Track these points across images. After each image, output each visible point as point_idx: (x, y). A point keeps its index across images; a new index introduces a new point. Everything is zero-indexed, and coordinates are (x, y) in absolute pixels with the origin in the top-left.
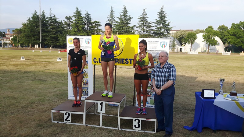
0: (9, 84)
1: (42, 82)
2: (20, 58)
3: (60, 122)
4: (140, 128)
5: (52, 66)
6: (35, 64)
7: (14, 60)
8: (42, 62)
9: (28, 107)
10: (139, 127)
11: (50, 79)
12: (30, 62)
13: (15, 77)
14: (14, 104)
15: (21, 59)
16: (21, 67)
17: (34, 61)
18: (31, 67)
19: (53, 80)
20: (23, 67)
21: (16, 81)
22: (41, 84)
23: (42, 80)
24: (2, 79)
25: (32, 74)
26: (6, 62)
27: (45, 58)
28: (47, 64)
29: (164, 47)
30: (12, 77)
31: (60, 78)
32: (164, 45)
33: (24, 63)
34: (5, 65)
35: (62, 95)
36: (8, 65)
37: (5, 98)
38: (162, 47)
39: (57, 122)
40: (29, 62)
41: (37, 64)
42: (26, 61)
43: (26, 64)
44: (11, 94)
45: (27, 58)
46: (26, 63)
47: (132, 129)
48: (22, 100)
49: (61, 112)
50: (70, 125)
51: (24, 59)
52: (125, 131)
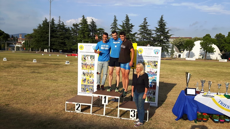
0: (26, 82)
3: (72, 112)
5: (61, 68)
6: (46, 66)
7: (27, 62)
8: (52, 64)
9: (45, 100)
11: (61, 79)
12: (42, 65)
13: (30, 77)
14: (33, 98)
15: (33, 62)
16: (34, 68)
17: (45, 64)
18: (43, 69)
19: (63, 80)
20: (36, 69)
21: (32, 80)
22: (54, 83)
23: (54, 80)
24: (20, 78)
25: (45, 75)
26: (21, 64)
27: (54, 62)
28: (57, 67)
29: (157, 54)
30: (29, 77)
31: (69, 78)
32: (157, 52)
33: (37, 65)
34: (20, 67)
35: (72, 92)
36: (22, 66)
38: (156, 54)
39: (69, 111)
40: (40, 64)
41: (48, 66)
42: (38, 63)
44: (30, 90)
45: (39, 60)
46: (38, 65)
47: (129, 118)
48: (40, 95)
49: (73, 103)
50: (80, 114)
51: (36, 62)
52: (123, 120)
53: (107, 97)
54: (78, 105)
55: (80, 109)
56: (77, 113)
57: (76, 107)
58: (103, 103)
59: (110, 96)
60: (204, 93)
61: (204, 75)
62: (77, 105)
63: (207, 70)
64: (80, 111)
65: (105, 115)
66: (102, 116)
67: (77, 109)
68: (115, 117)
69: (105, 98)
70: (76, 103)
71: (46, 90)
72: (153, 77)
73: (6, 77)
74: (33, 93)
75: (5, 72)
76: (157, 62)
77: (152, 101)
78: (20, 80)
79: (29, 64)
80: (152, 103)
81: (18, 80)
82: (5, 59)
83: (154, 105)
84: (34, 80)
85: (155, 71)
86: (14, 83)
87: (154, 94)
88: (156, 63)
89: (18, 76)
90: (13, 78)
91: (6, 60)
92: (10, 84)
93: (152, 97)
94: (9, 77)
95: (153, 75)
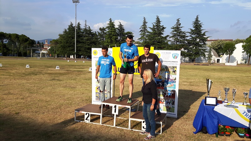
0: (43, 90)
3: (81, 121)
5: (83, 75)
6: (68, 73)
7: (50, 69)
8: (75, 71)
9: (57, 109)
11: (80, 87)
13: (49, 84)
14: (45, 106)
15: (56, 69)
16: (55, 76)
17: (68, 71)
18: (64, 76)
19: (82, 87)
22: (71, 90)
23: (72, 88)
24: (38, 85)
25: (64, 82)
26: (42, 71)
27: (78, 68)
28: (79, 74)
29: (176, 58)
30: (47, 84)
31: (88, 86)
32: (175, 57)
33: (59, 72)
34: (41, 74)
35: (87, 100)
36: (44, 74)
37: (39, 101)
38: (174, 58)
39: (79, 121)
40: (63, 71)
41: (70, 73)
42: (61, 70)
44: (44, 98)
45: (62, 67)
46: (61, 72)
47: (141, 129)
48: (53, 103)
49: (83, 112)
50: (89, 124)
51: (59, 69)
52: (135, 131)
53: (118, 106)
54: (88, 114)
55: (89, 118)
56: (86, 123)
57: (86, 116)
58: (113, 112)
59: (120, 106)
60: (228, 102)
61: (242, 83)
62: (86, 114)
63: (247, 77)
64: (90, 121)
65: (116, 126)
66: (113, 126)
67: (86, 119)
68: (126, 129)
69: (116, 108)
70: (85, 113)
71: (60, 98)
72: (172, 84)
73: (24, 84)
74: (47, 102)
75: (25, 79)
76: (176, 67)
77: (171, 111)
78: (37, 87)
79: (52, 71)
80: (171, 114)
81: (35, 88)
82: (27, 66)
83: (173, 115)
84: (51, 88)
85: (174, 78)
86: (30, 90)
87: (173, 103)
88: (175, 69)
89: (37, 83)
90: (30, 85)
91: (29, 67)
92: (26, 92)
93: (171, 107)
94: (27, 85)
95: (172, 82)
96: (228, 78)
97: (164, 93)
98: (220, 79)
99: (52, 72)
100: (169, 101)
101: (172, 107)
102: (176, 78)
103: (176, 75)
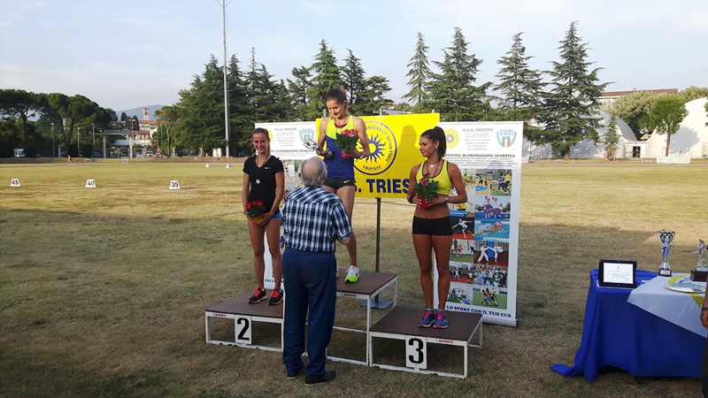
0: (125, 251)
1: (208, 246)
2: (169, 185)
3: (225, 343)
4: (424, 365)
6: (205, 199)
7: (152, 189)
8: (224, 193)
10: (421, 360)
11: (232, 238)
12: (192, 196)
14: (125, 299)
15: (171, 188)
16: (165, 208)
17: (202, 193)
18: (191, 207)
19: (237, 240)
20: (169, 208)
21: (143, 244)
22: (205, 249)
23: (210, 241)
24: (111, 237)
25: (188, 227)
26: (131, 195)
27: (233, 185)
28: (234, 200)
30: (138, 233)
32: (506, 141)
33: (177, 197)
34: (126, 204)
36: (133, 203)
37: (108, 283)
38: (503, 145)
39: (218, 342)
40: (188, 195)
41: (209, 199)
42: (184, 191)
43: (181, 201)
44: (125, 274)
45: (187, 184)
46: (182, 197)
47: (404, 365)
48: (148, 289)
49: (229, 316)
50: (249, 351)
51: (179, 188)
52: (385, 370)
54: (243, 322)
55: (248, 334)
56: (240, 350)
57: (238, 329)
62: (239, 322)
64: (250, 342)
67: (240, 337)
68: (359, 363)
70: (237, 317)
71: (172, 274)
72: (498, 224)
73: (74, 235)
74: (133, 285)
75: (78, 222)
76: (509, 172)
77: (496, 306)
78: (111, 243)
79: (158, 194)
80: (498, 314)
81: (104, 246)
82: (90, 184)
84: (150, 244)
85: (505, 205)
86: (89, 253)
87: (503, 282)
88: (507, 178)
89: (110, 231)
90: (90, 238)
91: (94, 186)
92: (77, 258)
94: (82, 237)
96: (668, 200)
97: (475, 252)
98: (642, 204)
99: (158, 197)
100: (491, 276)
101: (501, 292)
102: (509, 206)
103: (509, 194)
